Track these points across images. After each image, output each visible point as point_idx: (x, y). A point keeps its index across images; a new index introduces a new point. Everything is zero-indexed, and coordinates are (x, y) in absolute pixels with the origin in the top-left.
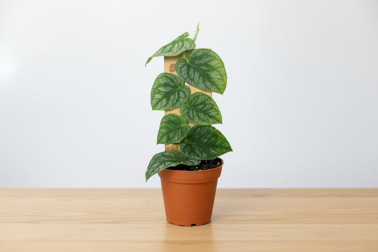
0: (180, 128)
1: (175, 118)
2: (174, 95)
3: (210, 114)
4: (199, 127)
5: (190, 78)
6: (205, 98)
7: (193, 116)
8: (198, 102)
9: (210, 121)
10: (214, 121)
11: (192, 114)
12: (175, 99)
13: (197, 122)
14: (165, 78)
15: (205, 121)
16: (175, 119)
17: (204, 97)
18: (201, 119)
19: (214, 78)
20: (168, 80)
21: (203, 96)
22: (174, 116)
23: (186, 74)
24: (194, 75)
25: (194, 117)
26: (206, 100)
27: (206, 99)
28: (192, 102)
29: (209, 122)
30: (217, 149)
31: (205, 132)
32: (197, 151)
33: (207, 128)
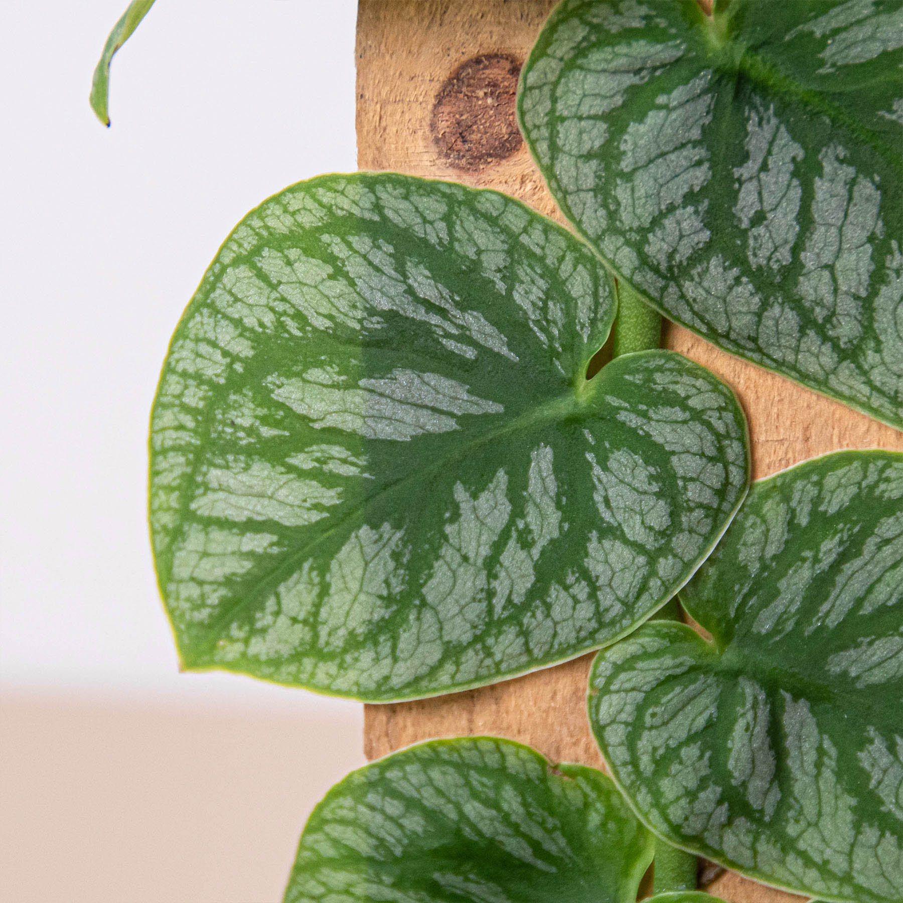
1: (510, 800)
2: (501, 478)
7: (781, 779)
8: (857, 587)
12: (526, 544)
13: (839, 864)
14: (362, 243)
16: (506, 818)
20: (420, 274)
22: (501, 773)
23: (691, 198)
24: (805, 219)
25: (785, 791)
28: (763, 589)
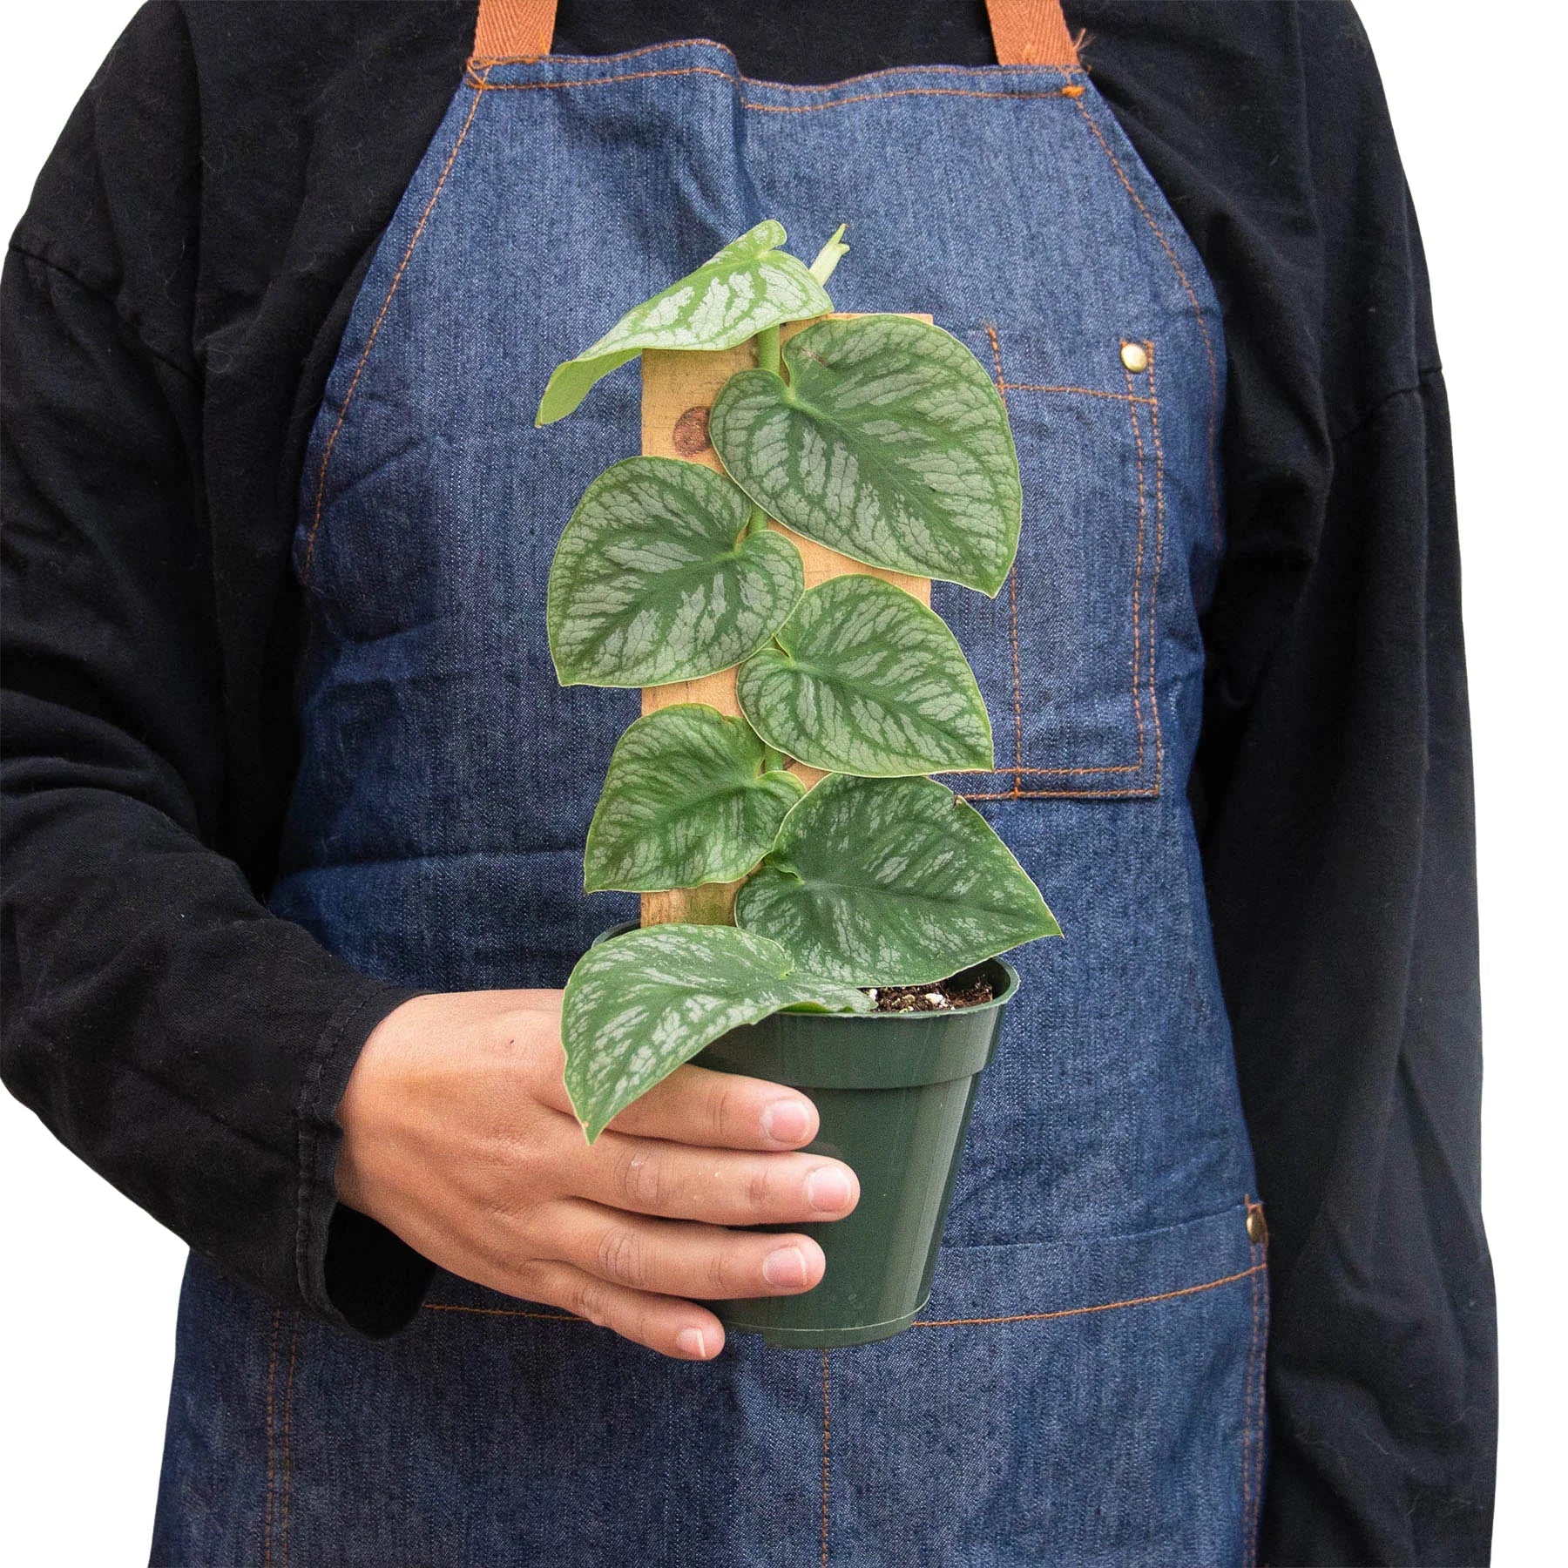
0: (742, 792)
1: (706, 728)
2: (701, 588)
3: (926, 709)
4: (856, 788)
5: (800, 490)
6: (893, 610)
7: (819, 719)
8: (850, 634)
9: (924, 752)
10: (947, 752)
11: (813, 710)
12: (711, 616)
13: (843, 756)
15: (889, 749)
16: (704, 738)
17: (888, 607)
18: (865, 739)
19: (945, 494)
20: (670, 498)
21: (882, 601)
22: (703, 718)
23: (781, 463)
24: (828, 474)
25: (821, 725)
26: (901, 622)
27: (901, 615)
28: (811, 635)
29: (917, 754)
30: (960, 922)
31: (889, 819)
32: (844, 936)
33: (904, 790)
